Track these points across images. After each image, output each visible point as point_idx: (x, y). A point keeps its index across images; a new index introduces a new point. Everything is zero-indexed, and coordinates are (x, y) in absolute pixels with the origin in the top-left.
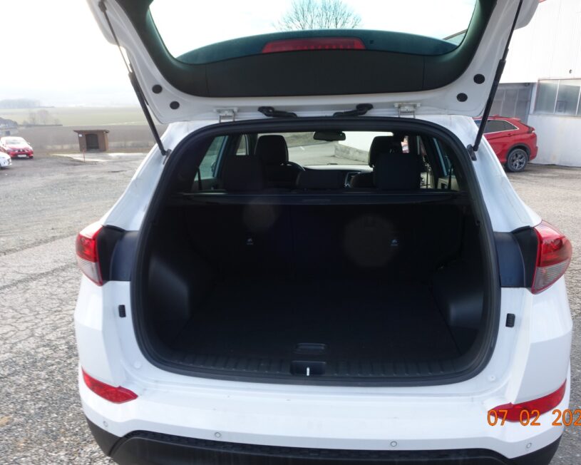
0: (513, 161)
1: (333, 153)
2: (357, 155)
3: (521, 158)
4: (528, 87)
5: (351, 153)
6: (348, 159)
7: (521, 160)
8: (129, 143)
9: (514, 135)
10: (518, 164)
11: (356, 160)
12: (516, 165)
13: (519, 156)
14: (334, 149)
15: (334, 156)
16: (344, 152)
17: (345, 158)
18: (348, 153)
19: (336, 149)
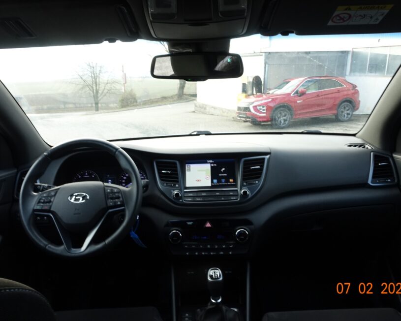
0: (342, 112)
1: (193, 109)
2: (212, 111)
3: (348, 110)
4: (344, 54)
5: (207, 108)
6: (205, 114)
7: (348, 112)
8: (45, 107)
9: (342, 91)
10: (346, 115)
11: (212, 115)
12: (344, 116)
13: (347, 108)
14: (194, 106)
15: (194, 112)
16: (202, 108)
17: (203, 113)
18: (205, 109)
19: (196, 106)
